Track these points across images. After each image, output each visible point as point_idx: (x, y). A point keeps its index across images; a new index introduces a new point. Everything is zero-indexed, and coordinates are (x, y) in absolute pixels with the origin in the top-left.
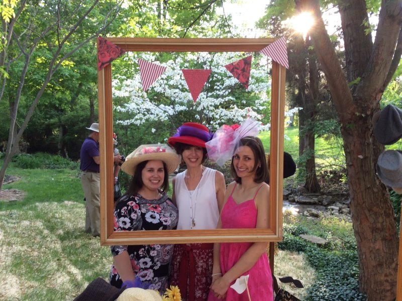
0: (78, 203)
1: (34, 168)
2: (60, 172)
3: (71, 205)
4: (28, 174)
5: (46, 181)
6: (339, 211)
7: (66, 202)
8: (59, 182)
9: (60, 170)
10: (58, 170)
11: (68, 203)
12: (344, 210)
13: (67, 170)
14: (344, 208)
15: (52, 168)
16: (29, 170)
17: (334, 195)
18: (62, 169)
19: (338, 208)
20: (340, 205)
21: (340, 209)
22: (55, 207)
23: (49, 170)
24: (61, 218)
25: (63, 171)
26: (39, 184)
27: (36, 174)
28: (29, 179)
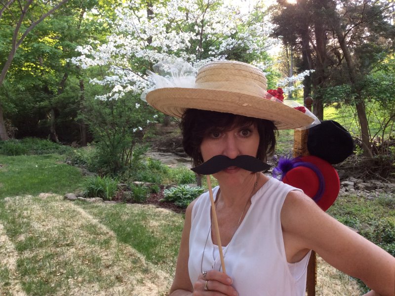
0: (56, 195)
1: (19, 155)
2: (48, 157)
3: (48, 197)
4: (11, 162)
5: (28, 169)
6: (354, 186)
7: (42, 194)
8: (43, 169)
9: (47, 155)
10: (46, 155)
11: (43, 195)
12: (360, 185)
13: (56, 155)
14: (359, 183)
15: (40, 154)
16: (15, 157)
17: (347, 169)
18: (50, 154)
19: (352, 183)
20: (355, 180)
21: (355, 184)
22: (26, 203)
23: (36, 156)
24: (29, 217)
25: (51, 156)
26: (18, 173)
27: (19, 161)
28: (10, 168)
